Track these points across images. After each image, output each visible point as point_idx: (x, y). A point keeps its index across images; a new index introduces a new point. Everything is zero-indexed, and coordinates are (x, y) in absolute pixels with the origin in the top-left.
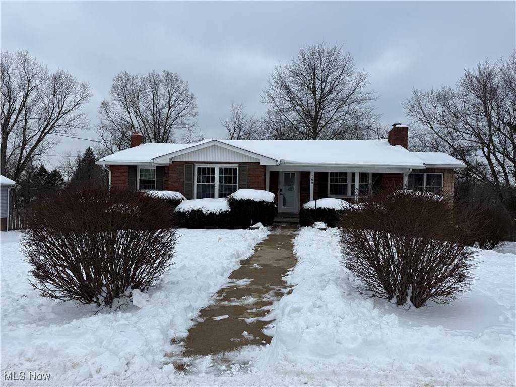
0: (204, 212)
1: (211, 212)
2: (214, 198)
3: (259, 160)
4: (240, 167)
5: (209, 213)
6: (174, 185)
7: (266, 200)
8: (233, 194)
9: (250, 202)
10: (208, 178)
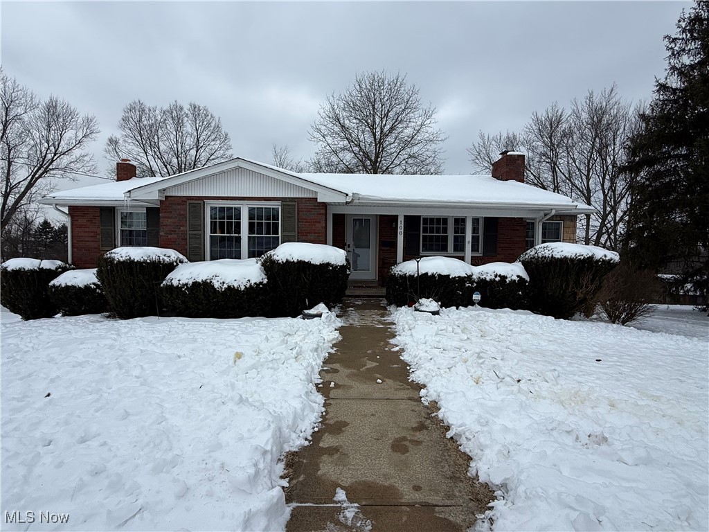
0: (216, 287)
1: (229, 287)
2: (240, 258)
3: (316, 193)
4: (283, 206)
5: (226, 289)
6: (170, 236)
7: (333, 262)
8: (271, 252)
9: (303, 266)
10: (230, 224)
